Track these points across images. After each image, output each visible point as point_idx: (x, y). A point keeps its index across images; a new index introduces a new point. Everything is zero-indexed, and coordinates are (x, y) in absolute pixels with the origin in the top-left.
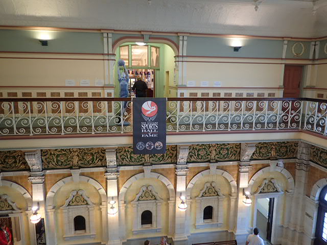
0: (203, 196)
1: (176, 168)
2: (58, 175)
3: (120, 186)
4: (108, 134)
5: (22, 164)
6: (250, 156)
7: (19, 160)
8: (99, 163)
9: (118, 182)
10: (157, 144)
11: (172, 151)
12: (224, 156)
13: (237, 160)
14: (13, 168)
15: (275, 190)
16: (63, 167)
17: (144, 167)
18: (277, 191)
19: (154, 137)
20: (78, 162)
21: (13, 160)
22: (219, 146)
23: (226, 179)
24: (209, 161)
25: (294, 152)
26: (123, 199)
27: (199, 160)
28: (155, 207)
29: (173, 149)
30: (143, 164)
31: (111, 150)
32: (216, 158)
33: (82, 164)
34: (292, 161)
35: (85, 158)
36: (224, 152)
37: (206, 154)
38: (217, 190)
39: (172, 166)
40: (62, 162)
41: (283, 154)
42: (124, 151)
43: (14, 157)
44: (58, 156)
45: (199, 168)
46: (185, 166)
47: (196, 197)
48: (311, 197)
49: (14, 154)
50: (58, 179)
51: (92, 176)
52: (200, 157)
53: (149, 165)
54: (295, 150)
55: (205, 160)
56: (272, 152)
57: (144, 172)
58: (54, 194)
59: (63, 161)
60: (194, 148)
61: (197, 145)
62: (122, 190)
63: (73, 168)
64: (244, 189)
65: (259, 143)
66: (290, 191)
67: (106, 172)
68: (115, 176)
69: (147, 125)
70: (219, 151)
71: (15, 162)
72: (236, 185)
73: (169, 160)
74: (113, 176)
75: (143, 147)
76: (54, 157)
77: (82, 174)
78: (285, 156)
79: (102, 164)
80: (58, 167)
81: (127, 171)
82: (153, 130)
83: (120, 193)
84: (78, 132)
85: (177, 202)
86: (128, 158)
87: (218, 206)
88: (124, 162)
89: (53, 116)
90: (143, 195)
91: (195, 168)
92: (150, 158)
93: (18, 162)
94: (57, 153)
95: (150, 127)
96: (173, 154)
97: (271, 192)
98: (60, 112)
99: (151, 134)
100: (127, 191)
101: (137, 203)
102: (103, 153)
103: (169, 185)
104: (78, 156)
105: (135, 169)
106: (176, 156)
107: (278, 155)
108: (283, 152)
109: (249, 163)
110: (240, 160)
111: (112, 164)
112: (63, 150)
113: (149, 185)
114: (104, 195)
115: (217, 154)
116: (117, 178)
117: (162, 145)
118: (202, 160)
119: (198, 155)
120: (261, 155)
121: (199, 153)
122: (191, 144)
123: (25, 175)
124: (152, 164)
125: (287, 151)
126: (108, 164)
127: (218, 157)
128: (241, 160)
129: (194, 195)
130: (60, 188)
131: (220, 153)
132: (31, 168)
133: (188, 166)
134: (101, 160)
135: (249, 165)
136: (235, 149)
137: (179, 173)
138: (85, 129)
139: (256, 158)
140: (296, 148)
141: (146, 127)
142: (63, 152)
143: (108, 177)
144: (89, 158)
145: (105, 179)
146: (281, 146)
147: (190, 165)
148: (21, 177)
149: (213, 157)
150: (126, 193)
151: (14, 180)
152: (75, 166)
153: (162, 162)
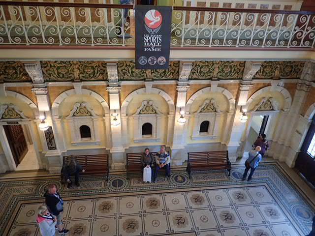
0: (201, 112)
1: (177, 85)
2: (60, 87)
3: (122, 100)
4: (108, 47)
5: (23, 75)
6: (254, 74)
7: (20, 71)
8: (101, 77)
9: (120, 96)
10: (160, 59)
11: (174, 68)
12: (226, 74)
13: (239, 79)
14: (15, 79)
15: (272, 108)
16: (64, 79)
17: (146, 82)
18: (273, 110)
19: (157, 52)
20: (79, 75)
21: (14, 71)
22: (222, 63)
23: (225, 97)
24: (211, 79)
25: (299, 72)
26: (125, 111)
27: (201, 78)
28: (155, 120)
29: (175, 65)
30: (144, 80)
31: (112, 64)
32: (219, 76)
33: (83, 77)
34: (294, 81)
35: (86, 71)
36: (227, 70)
37: (209, 71)
38: (216, 106)
39: (173, 82)
40: (63, 75)
41: (287, 74)
42: (125, 65)
43: (14, 68)
44: (58, 68)
45: (200, 85)
46: (186, 82)
47: (194, 112)
48: (305, 116)
49: (14, 65)
50: (61, 91)
51: (94, 89)
52: (202, 74)
53: (151, 81)
54: (300, 70)
55: (207, 78)
56: (276, 72)
57: (145, 87)
58: (58, 105)
59: (64, 73)
60: (196, 65)
61: (200, 62)
62: (124, 103)
63: (75, 81)
64: (241, 107)
65: (265, 62)
66: (285, 110)
67: (108, 86)
68: (117, 91)
69: (150, 38)
70: (222, 69)
71: (16, 73)
72: (235, 103)
73: (171, 77)
74: (115, 90)
75: (145, 61)
76: (55, 70)
77: (84, 87)
78: (288, 75)
79: (103, 78)
80: (60, 79)
81: (129, 86)
82: (156, 44)
83: (122, 106)
84: (77, 44)
85: (176, 116)
86: (129, 73)
87: (215, 121)
88: (126, 77)
89: (48, 24)
90: (144, 109)
91: (196, 85)
92: (152, 73)
93: (19, 73)
94: (57, 65)
95: (154, 40)
96: (175, 70)
97: (267, 110)
98: (55, 20)
99: (154, 48)
100: (129, 104)
101: (138, 116)
102: (104, 67)
103: (169, 100)
104: (78, 68)
105: (136, 84)
106: (178, 72)
107: (281, 75)
108: (287, 71)
109: (250, 81)
110: (242, 79)
111: (113, 78)
112: (63, 62)
113: (150, 100)
114: (106, 107)
115: (220, 72)
116: (119, 92)
117: (165, 60)
118: (204, 78)
119: (201, 72)
120: (264, 74)
121: (202, 70)
122: (194, 60)
123: (27, 86)
124: (153, 80)
125: (292, 71)
126: (109, 78)
127: (220, 75)
128: (244, 78)
129: (193, 110)
130: (64, 100)
131: (223, 70)
132: (33, 80)
133: (189, 83)
134: (102, 74)
135: (251, 84)
136: (239, 67)
137: (179, 90)
138: (84, 40)
139: (259, 77)
140: (301, 68)
141: (149, 40)
142: (64, 65)
143: (110, 91)
144: (90, 71)
145: (107, 93)
146: (287, 66)
147: (192, 82)
148: (25, 88)
149: (215, 74)
150: (127, 107)
151: (18, 90)
152: (76, 79)
153: (164, 78)
